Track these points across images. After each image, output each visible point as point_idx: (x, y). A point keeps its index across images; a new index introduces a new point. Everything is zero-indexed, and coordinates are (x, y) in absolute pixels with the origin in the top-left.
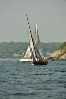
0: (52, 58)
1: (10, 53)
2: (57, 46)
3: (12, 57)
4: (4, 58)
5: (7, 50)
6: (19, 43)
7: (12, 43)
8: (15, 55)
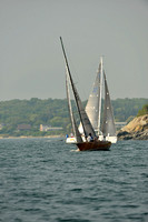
0: (125, 133)
1: (32, 123)
2: (136, 107)
3: (36, 132)
4: (18, 136)
5: (25, 117)
6: (50, 101)
7: (34, 101)
8: (42, 128)
